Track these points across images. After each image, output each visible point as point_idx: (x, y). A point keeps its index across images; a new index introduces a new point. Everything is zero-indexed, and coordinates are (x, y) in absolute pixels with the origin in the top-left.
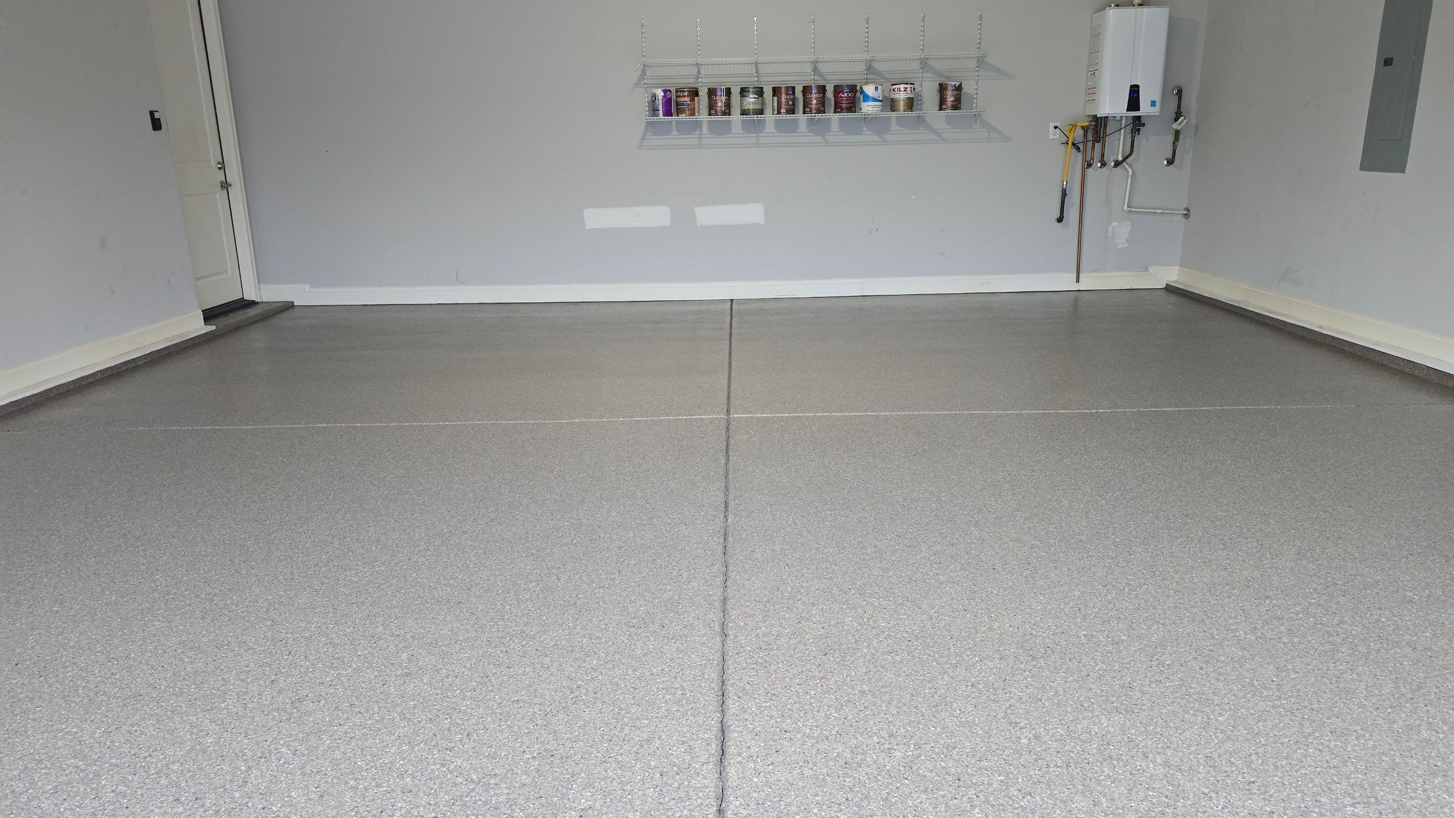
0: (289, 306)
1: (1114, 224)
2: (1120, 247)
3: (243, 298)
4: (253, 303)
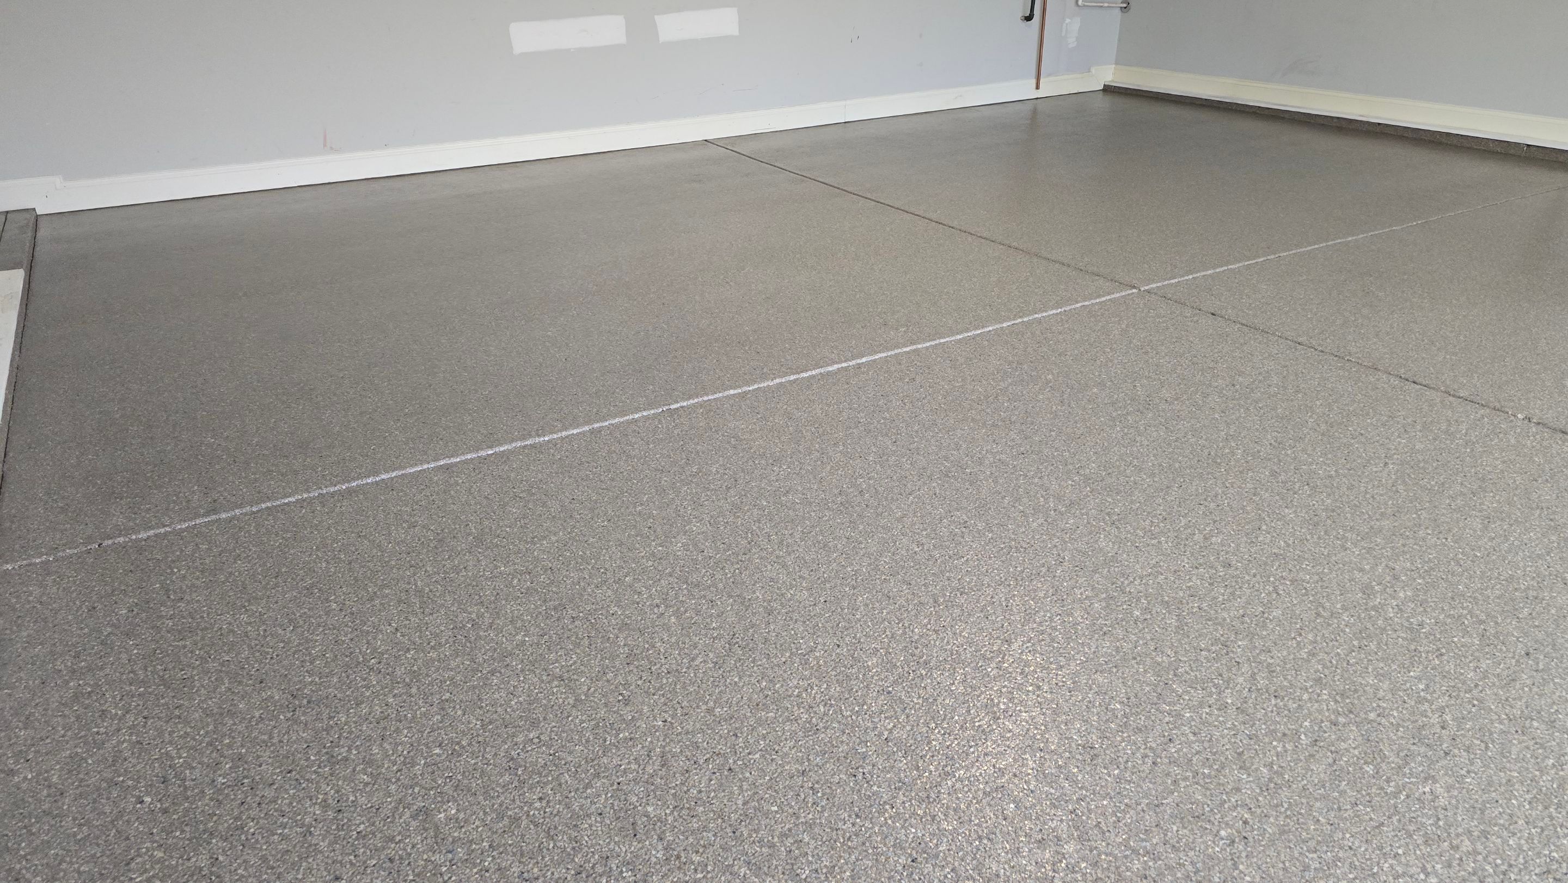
1: (1068, 21)
2: (1071, 46)
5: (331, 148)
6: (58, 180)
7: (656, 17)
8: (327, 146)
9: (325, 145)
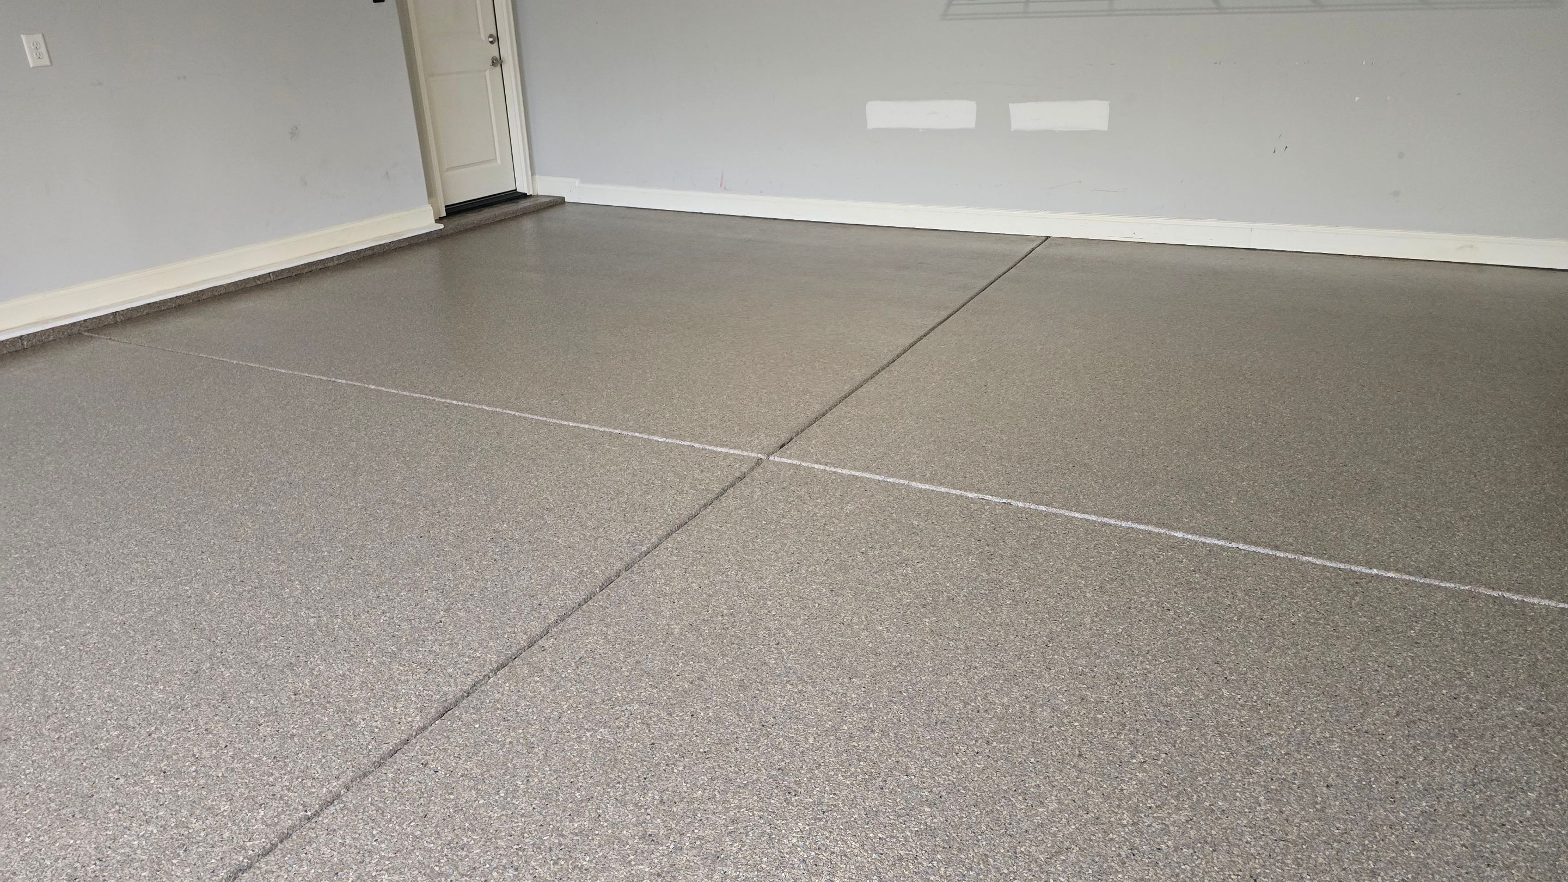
0: (559, 202)
3: (516, 190)
4: (524, 196)
5: (725, 188)
6: (577, 182)
7: (1010, 105)
8: (723, 187)
9: (721, 186)
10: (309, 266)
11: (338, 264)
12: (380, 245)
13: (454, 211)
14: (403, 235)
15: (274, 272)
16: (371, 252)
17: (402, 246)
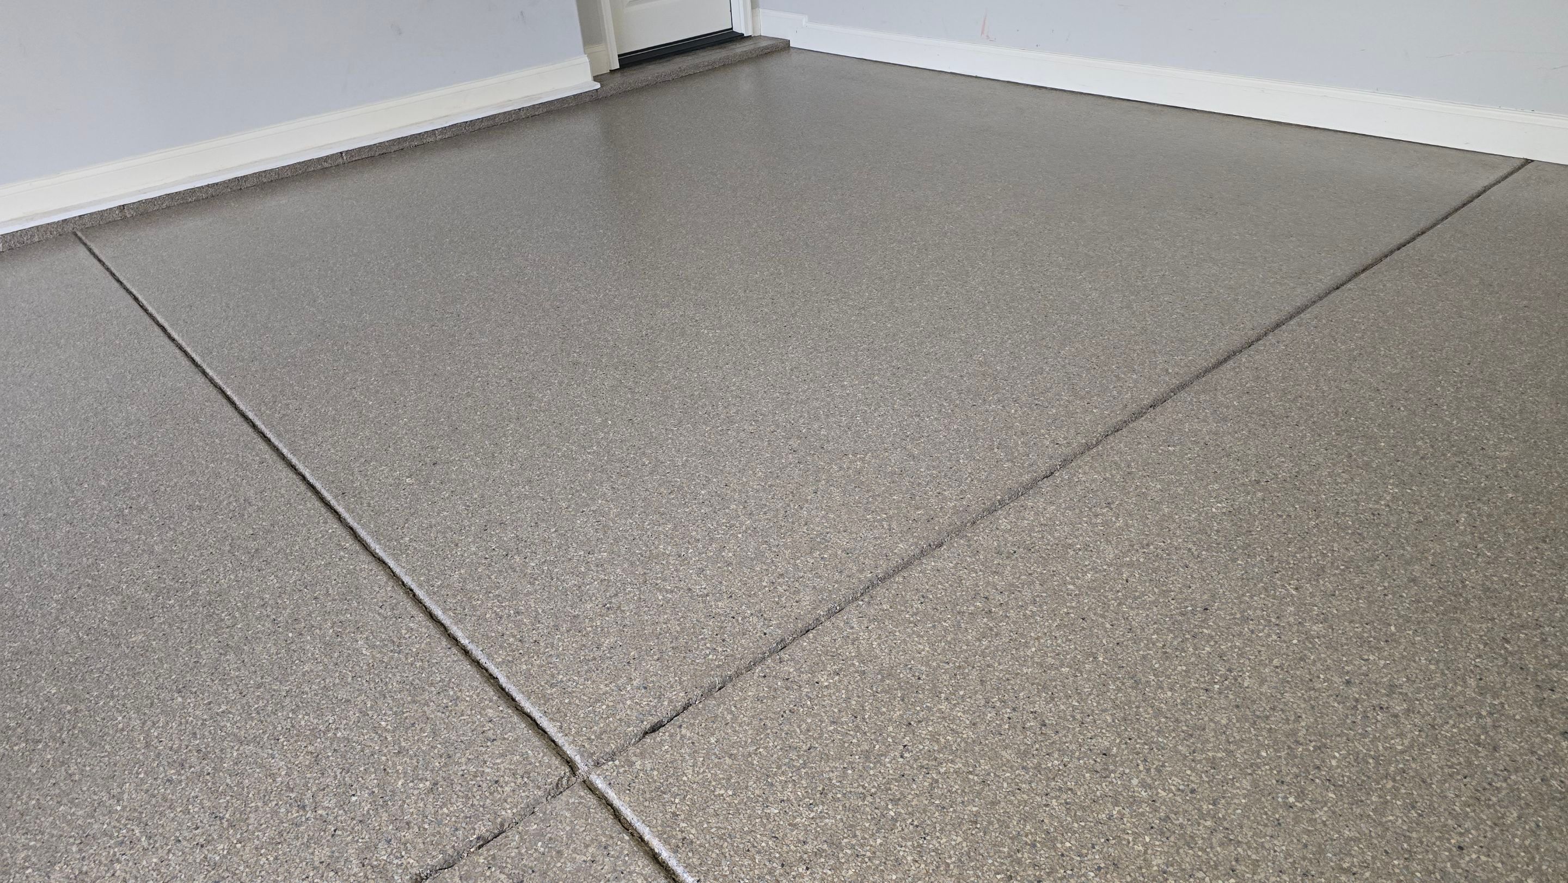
0: (783, 47)
3: (732, 29)
4: (740, 37)
5: (988, 37)
6: (804, 20)
8: (985, 35)
10: (399, 143)
11: (441, 140)
12: (505, 113)
13: (630, 61)
14: (541, 98)
15: (347, 152)
16: (491, 123)
17: (537, 113)
